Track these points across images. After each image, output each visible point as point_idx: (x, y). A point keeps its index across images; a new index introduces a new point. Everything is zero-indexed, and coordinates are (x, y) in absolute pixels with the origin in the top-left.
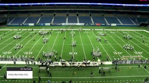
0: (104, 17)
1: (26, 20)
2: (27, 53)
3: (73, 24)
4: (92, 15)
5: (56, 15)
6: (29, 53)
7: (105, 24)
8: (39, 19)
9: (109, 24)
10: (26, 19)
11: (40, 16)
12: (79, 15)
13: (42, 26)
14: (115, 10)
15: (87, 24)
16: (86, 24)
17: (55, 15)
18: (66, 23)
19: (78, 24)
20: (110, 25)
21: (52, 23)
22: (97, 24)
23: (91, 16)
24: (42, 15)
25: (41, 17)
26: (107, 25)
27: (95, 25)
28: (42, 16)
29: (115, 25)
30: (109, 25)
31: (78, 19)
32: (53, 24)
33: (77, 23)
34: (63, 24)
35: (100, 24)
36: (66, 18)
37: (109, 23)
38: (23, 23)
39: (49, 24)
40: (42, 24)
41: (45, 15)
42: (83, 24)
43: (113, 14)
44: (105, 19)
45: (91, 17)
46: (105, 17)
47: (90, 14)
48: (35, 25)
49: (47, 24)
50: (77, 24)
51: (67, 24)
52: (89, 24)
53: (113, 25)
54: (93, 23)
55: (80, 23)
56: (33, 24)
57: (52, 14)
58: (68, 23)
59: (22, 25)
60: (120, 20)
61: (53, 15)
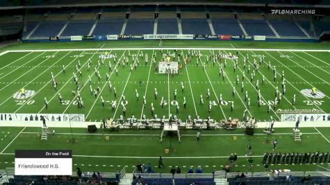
0: (238, 21)
1: (64, 28)
2: (68, 103)
3: (168, 36)
4: (212, 15)
5: (130, 17)
6: (74, 104)
7: (241, 37)
8: (94, 26)
9: (248, 37)
10: (64, 25)
11: (94, 18)
12: (182, 17)
13: (101, 41)
14: (264, 5)
15: (200, 37)
16: (197, 36)
17: (128, 15)
18: (152, 33)
19: (181, 36)
20: (253, 39)
21: (122, 33)
22: (222, 37)
23: (208, 17)
24: (100, 15)
25: (97, 21)
26: (245, 40)
27: (218, 39)
28: (99, 17)
29: (263, 38)
30: (250, 37)
31: (180, 26)
32: (125, 37)
33: (178, 33)
34: (147, 37)
35: (228, 37)
36: (153, 23)
37: (249, 34)
38: (58, 36)
39: (115, 37)
40: (100, 37)
41: (105, 16)
42: (191, 37)
43: (259, 12)
44: (241, 25)
45: (209, 21)
46: (241, 21)
47: (208, 12)
48: (85, 40)
49: (111, 36)
50: (178, 35)
51: (155, 36)
52: (204, 37)
53: (258, 38)
54: (213, 33)
55: (183, 33)
56: (79, 38)
57: (122, 15)
58: (157, 33)
59: (55, 38)
60: (273, 27)
61: (125, 15)
